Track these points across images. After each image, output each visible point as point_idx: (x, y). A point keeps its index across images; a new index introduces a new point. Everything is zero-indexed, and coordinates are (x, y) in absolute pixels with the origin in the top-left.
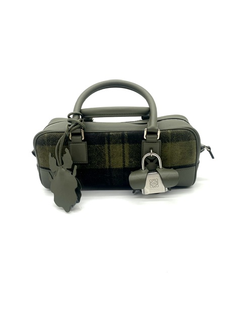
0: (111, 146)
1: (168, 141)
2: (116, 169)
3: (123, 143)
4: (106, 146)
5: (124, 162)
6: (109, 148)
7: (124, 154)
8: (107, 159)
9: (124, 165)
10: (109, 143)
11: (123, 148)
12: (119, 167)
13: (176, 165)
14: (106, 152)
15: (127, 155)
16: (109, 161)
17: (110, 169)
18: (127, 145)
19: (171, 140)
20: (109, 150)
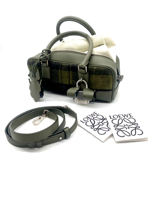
0: (62, 71)
1: (93, 74)
2: (65, 84)
3: (69, 70)
4: (60, 71)
5: (69, 81)
6: (61, 72)
7: (69, 77)
8: (60, 78)
9: (69, 83)
10: (61, 70)
11: (69, 73)
12: (67, 84)
13: (98, 89)
14: (60, 75)
15: (71, 78)
16: (61, 80)
17: (62, 84)
18: (71, 72)
19: (95, 74)
20: (61, 74)
